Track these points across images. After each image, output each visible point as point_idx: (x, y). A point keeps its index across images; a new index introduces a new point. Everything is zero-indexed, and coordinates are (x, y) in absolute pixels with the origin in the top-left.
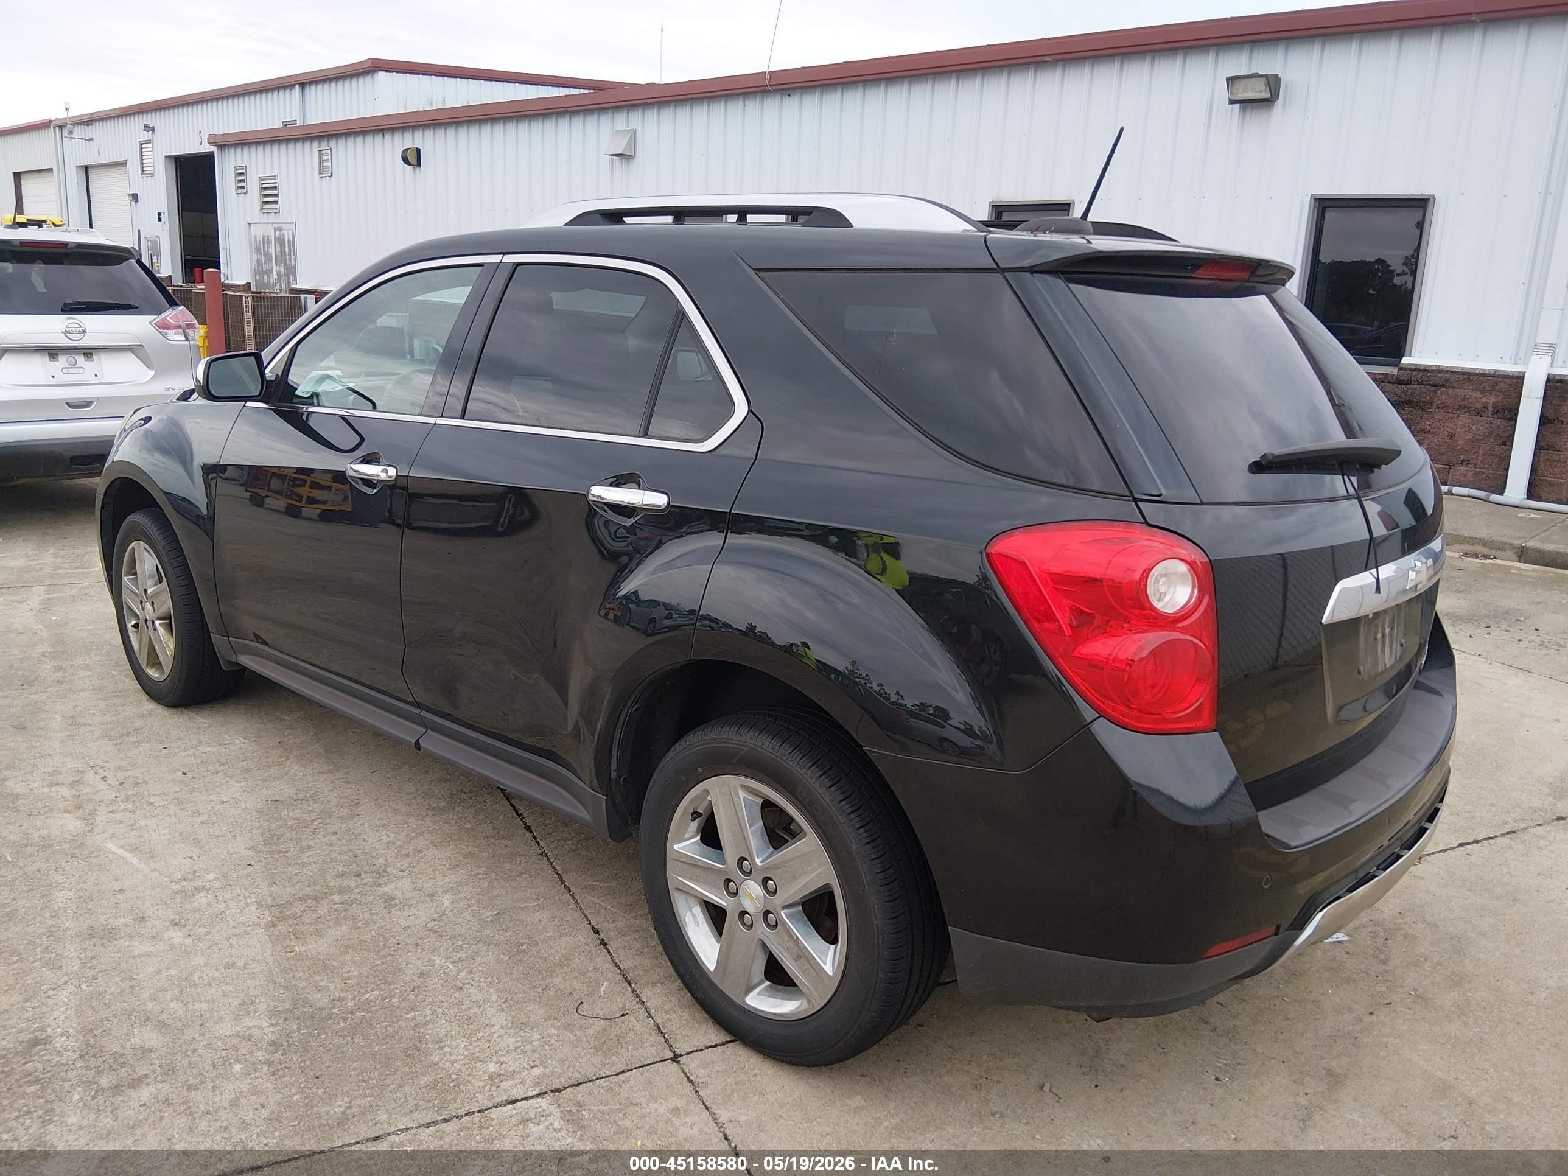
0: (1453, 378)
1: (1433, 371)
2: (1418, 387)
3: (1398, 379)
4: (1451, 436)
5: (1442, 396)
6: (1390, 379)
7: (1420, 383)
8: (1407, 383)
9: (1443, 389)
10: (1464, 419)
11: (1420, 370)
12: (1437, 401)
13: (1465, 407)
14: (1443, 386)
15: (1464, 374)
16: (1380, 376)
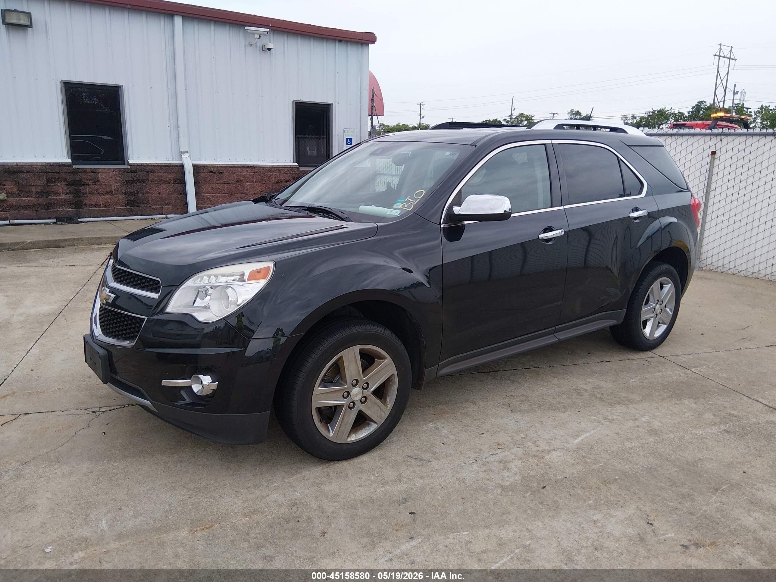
0: (155, 168)
1: (145, 166)
2: (141, 173)
3: (131, 170)
4: (159, 193)
5: (151, 176)
6: (127, 171)
7: (141, 172)
8: (136, 172)
9: (152, 173)
10: (163, 185)
11: (140, 166)
12: (150, 179)
13: (162, 180)
14: (151, 172)
15: (158, 166)
16: (122, 170)
